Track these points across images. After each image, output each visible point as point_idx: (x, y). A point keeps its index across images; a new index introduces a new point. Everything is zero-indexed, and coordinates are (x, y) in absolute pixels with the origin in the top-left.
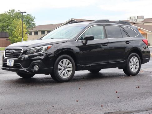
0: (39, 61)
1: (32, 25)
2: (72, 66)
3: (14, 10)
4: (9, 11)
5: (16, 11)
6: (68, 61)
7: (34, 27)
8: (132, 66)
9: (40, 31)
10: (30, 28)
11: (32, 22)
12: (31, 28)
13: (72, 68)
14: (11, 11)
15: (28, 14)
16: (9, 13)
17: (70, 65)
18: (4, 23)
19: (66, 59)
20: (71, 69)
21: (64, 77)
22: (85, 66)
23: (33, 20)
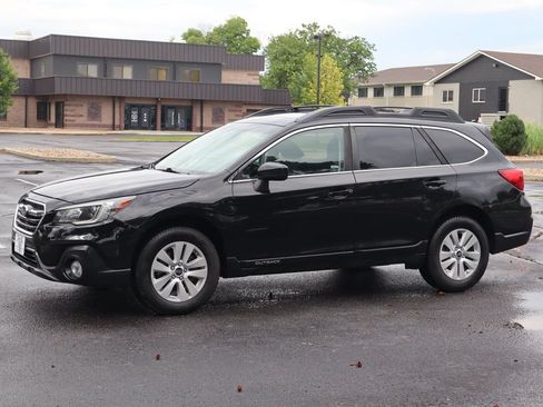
0: (85, 248)
1: (366, 68)
2: (205, 264)
3: (315, 26)
4: (302, 29)
5: (321, 28)
6: (191, 247)
7: (372, 75)
8: (453, 259)
9: (389, 85)
10: (359, 77)
11: (367, 61)
12: (364, 77)
13: (206, 269)
14: (309, 28)
15: (356, 38)
16: (301, 33)
17: (201, 260)
18: (284, 62)
19: (182, 243)
20: (203, 274)
21: (176, 299)
22: (258, 262)
23: (368, 55)
